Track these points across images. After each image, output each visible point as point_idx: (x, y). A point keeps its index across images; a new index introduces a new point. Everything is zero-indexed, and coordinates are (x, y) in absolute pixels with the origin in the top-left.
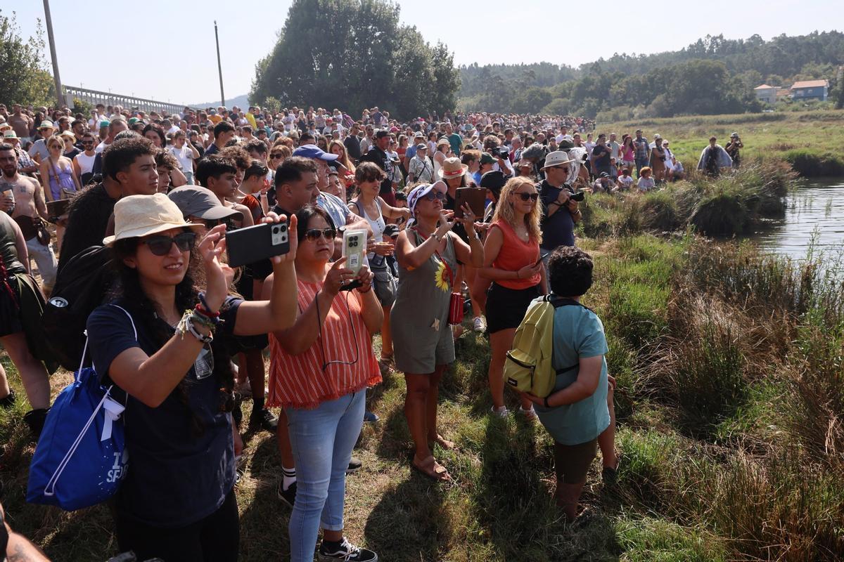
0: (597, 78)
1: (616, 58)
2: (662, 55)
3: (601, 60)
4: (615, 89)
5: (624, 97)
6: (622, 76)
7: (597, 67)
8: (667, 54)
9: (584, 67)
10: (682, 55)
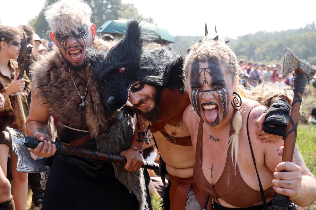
0: (246, 44)
1: (259, 33)
2: (287, 31)
3: (250, 34)
4: (257, 51)
5: (264, 56)
6: (262, 43)
7: (246, 38)
8: (291, 30)
9: (240, 38)
10: (301, 30)
